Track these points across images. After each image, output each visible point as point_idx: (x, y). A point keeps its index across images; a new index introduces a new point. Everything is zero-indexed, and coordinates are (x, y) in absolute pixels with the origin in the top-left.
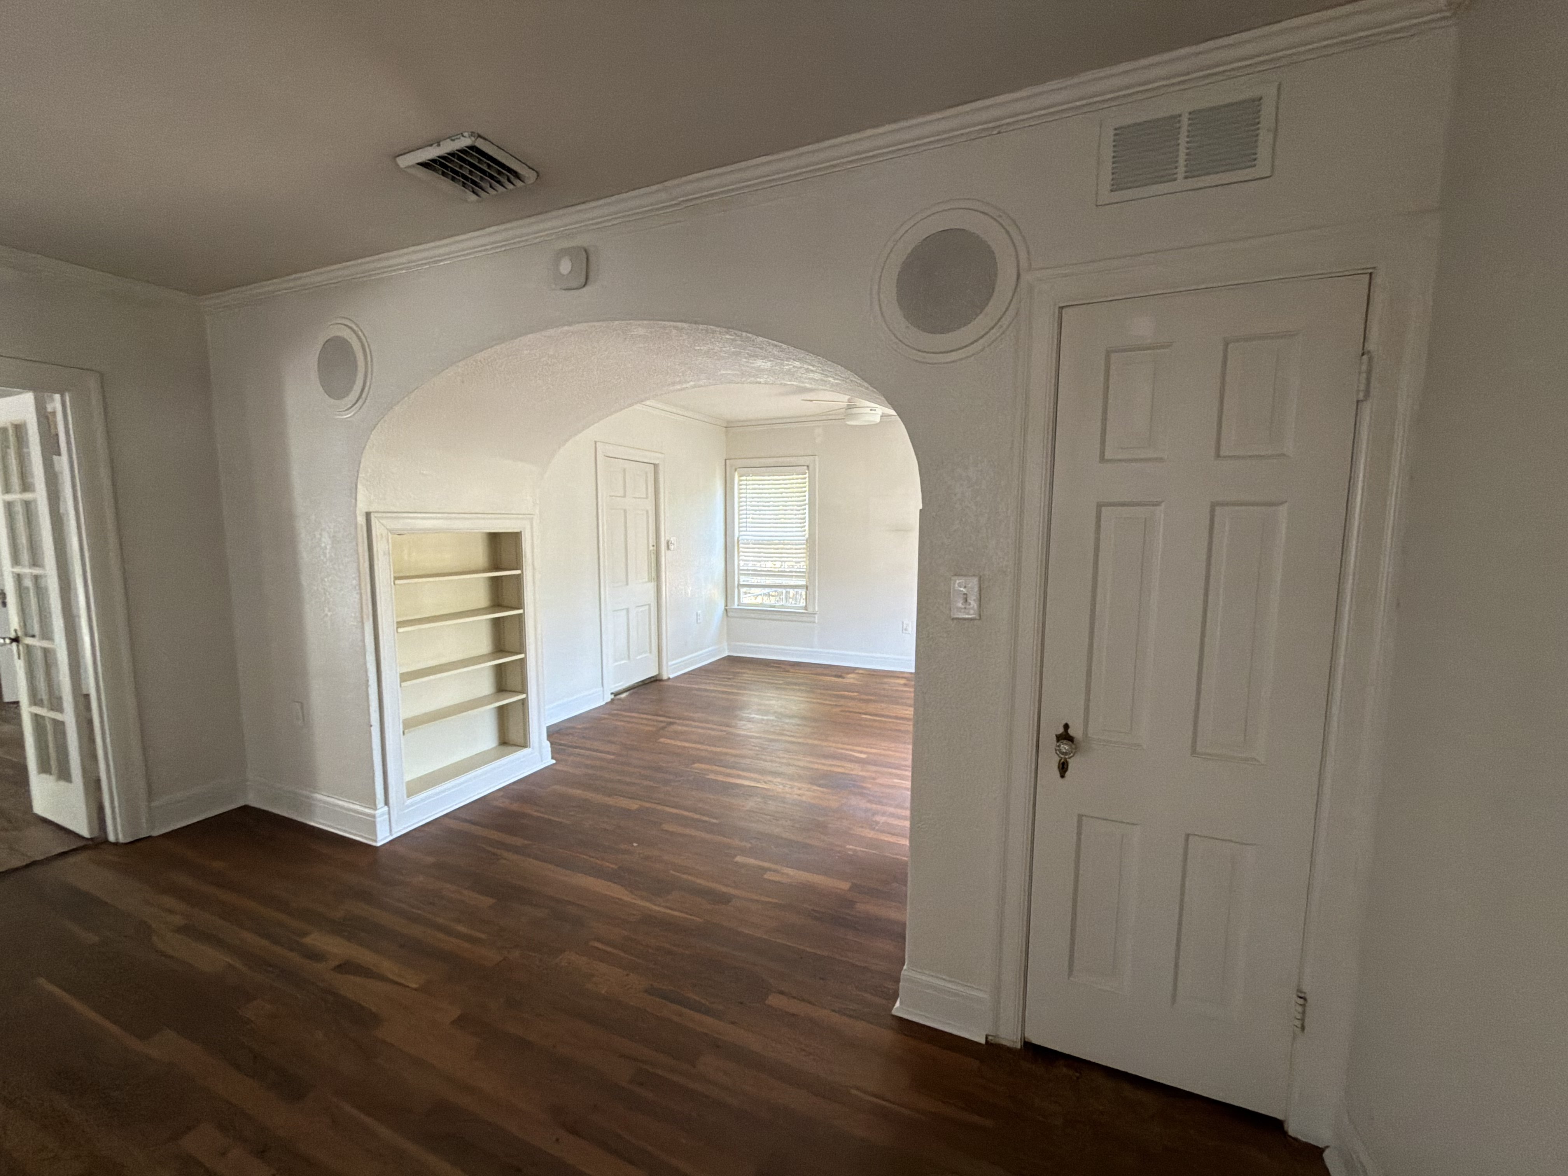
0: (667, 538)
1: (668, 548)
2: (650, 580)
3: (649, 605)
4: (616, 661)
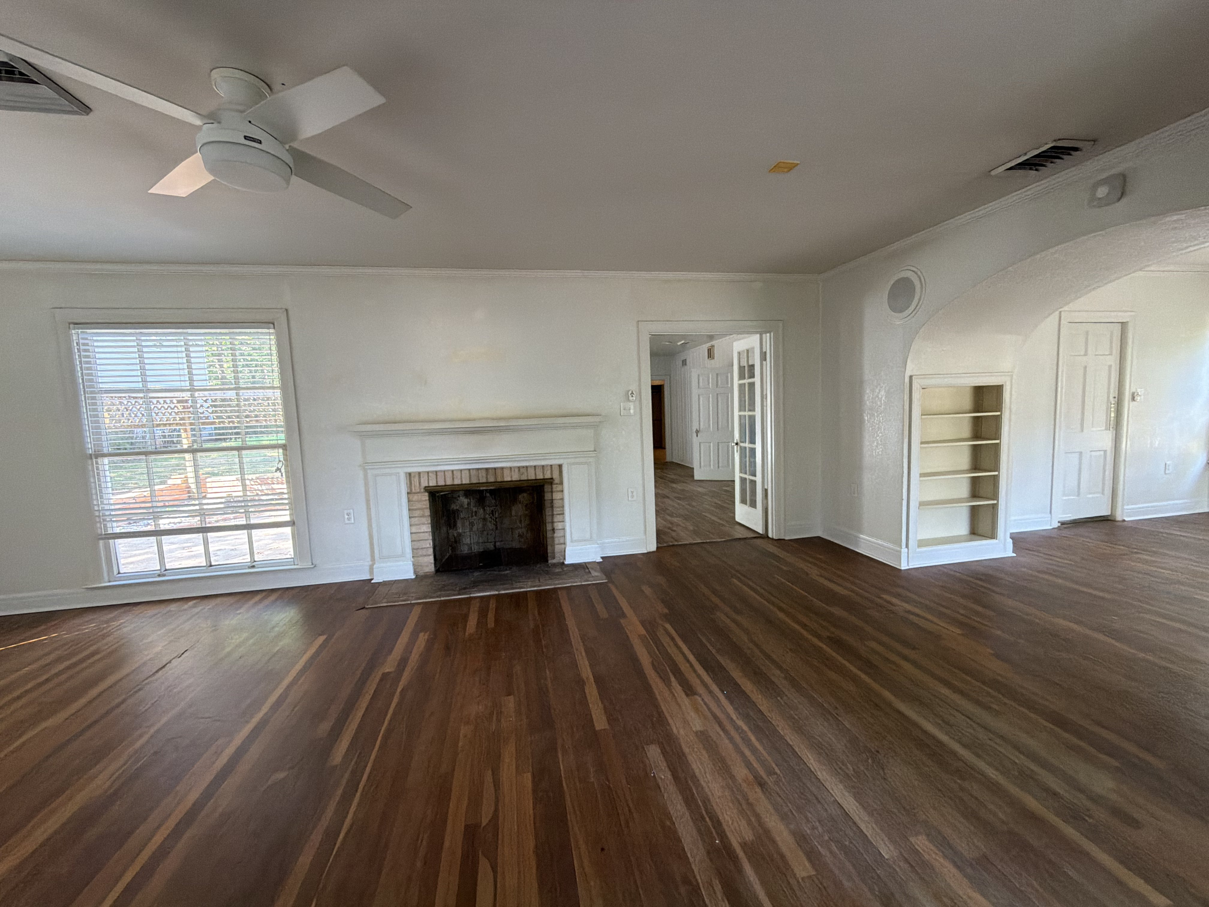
0: (1133, 390)
1: (1133, 399)
2: (1108, 429)
3: (1105, 451)
4: (1064, 495)
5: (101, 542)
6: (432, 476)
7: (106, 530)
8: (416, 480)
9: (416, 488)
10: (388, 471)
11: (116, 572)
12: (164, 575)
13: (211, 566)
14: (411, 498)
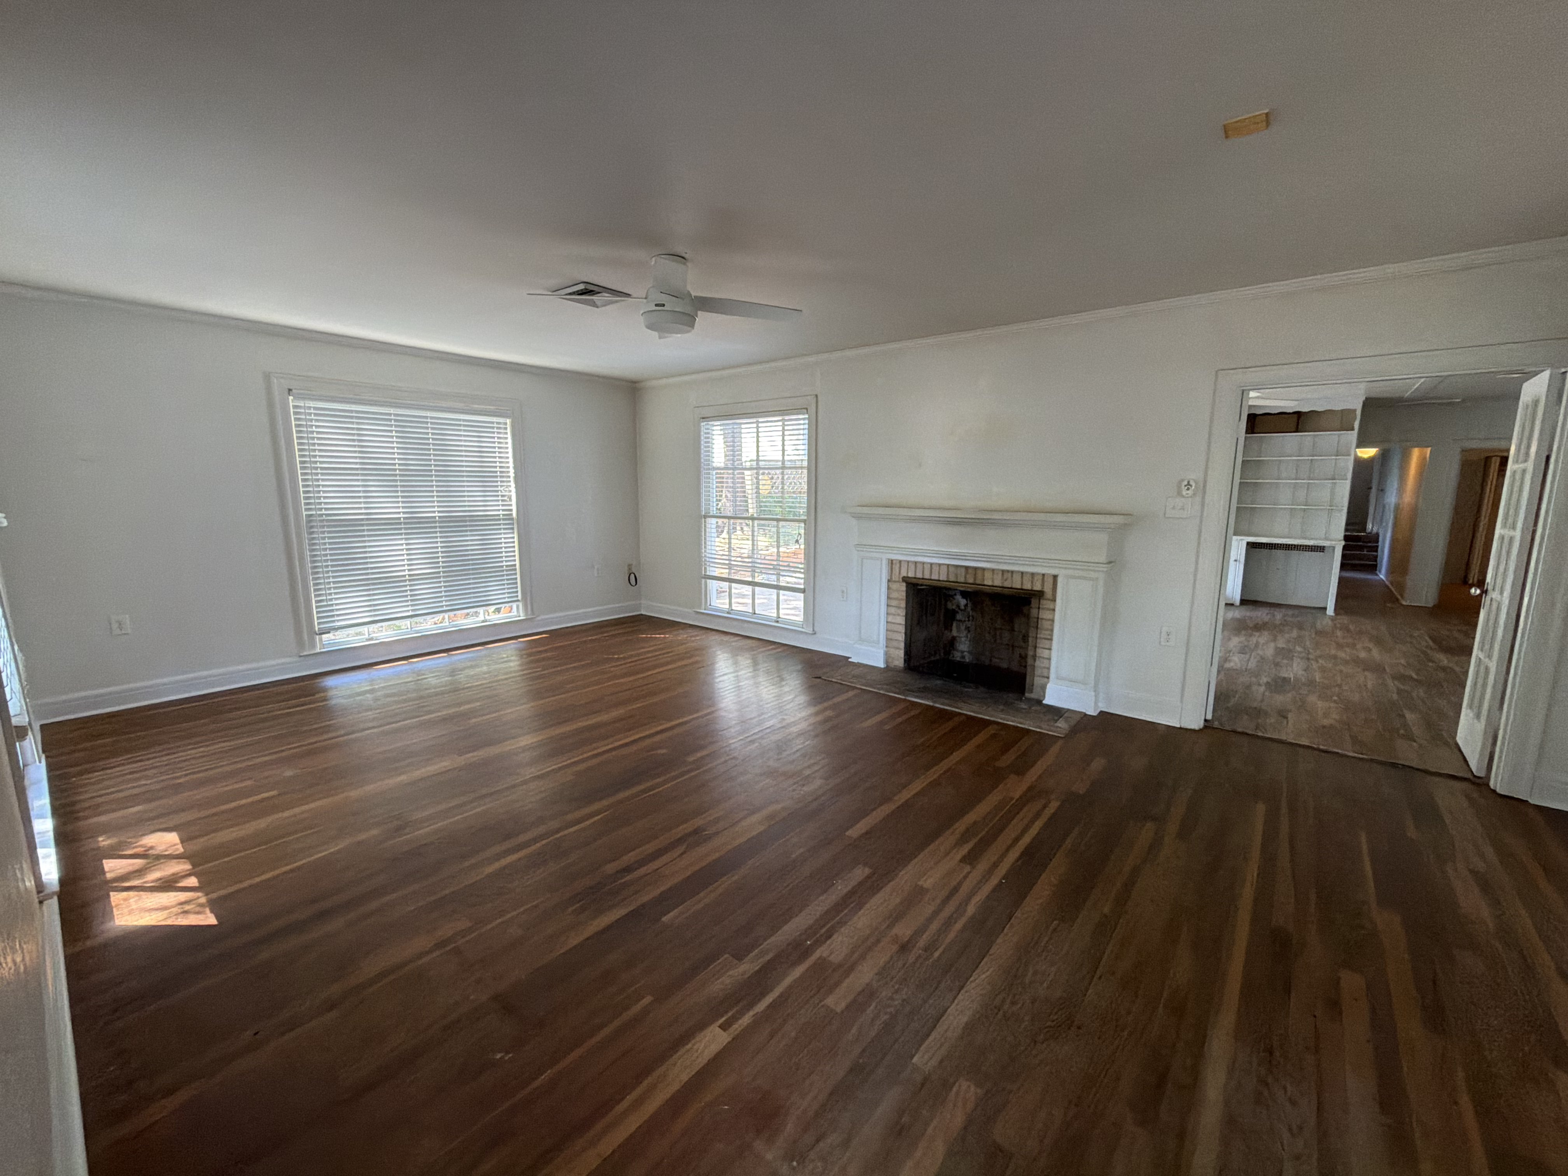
5: (703, 580)
6: (912, 567)
7: (705, 572)
8: (896, 568)
9: (895, 577)
10: (874, 555)
11: (708, 604)
12: (730, 613)
13: (755, 614)
14: (891, 586)
